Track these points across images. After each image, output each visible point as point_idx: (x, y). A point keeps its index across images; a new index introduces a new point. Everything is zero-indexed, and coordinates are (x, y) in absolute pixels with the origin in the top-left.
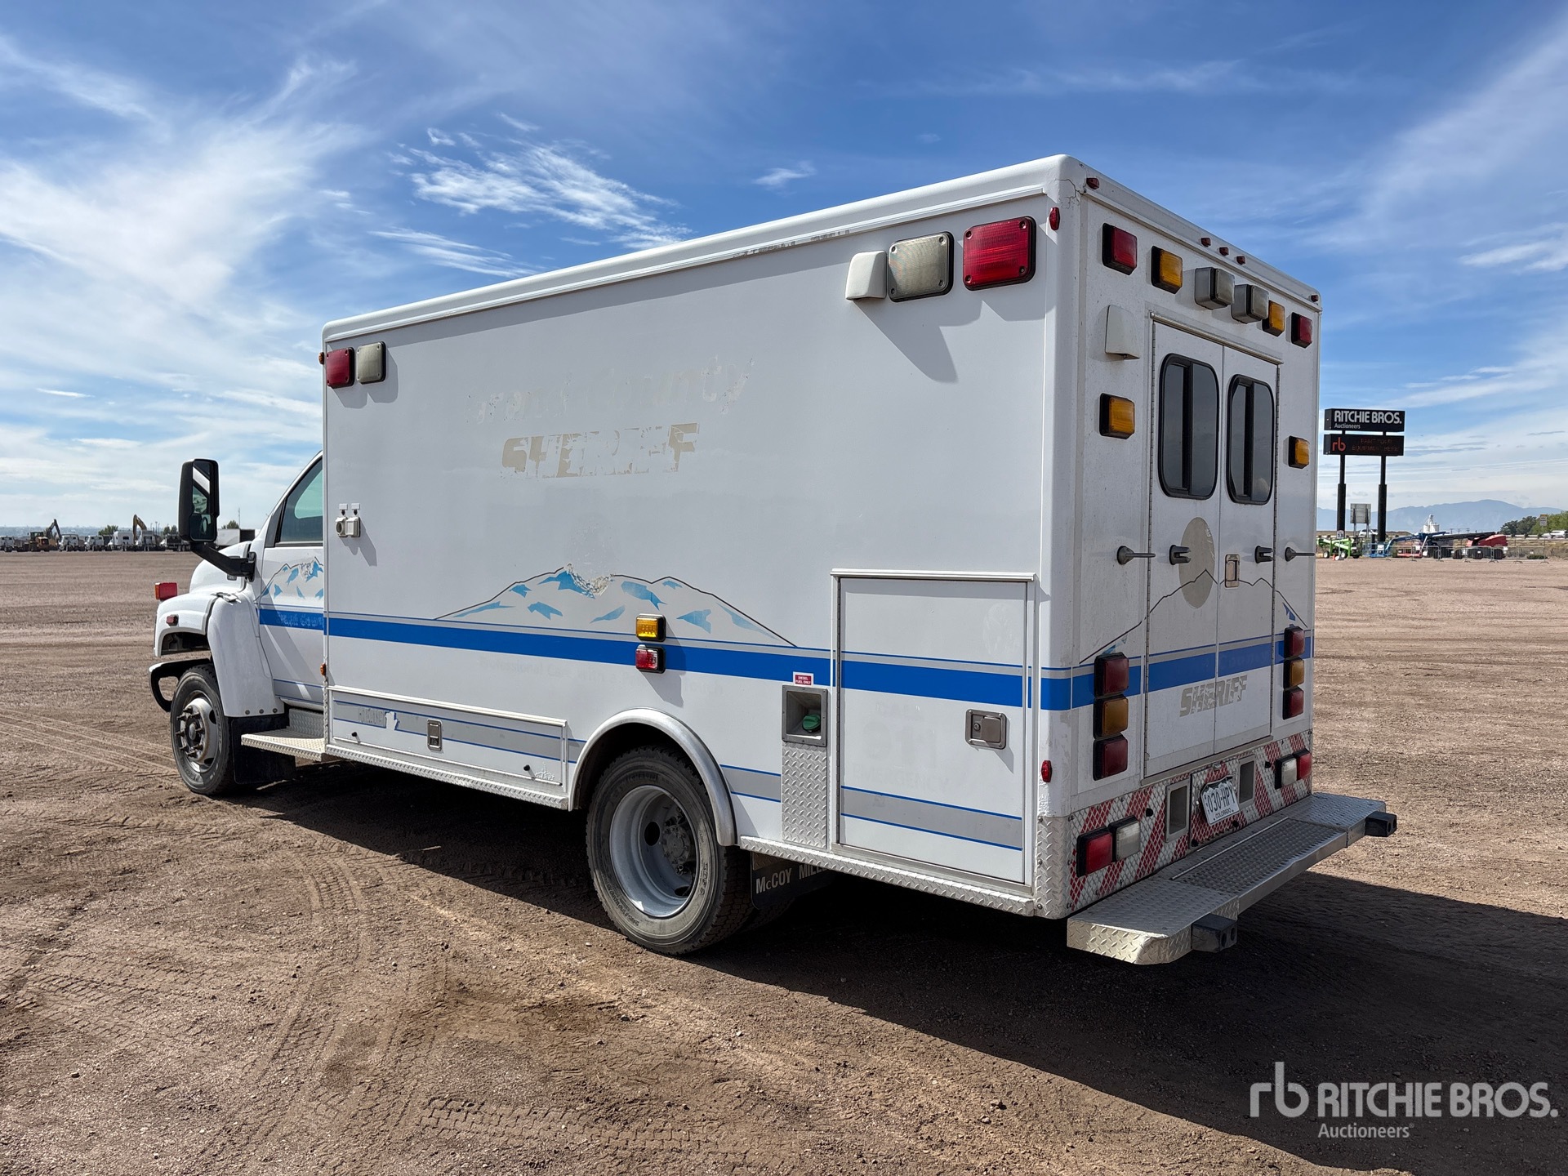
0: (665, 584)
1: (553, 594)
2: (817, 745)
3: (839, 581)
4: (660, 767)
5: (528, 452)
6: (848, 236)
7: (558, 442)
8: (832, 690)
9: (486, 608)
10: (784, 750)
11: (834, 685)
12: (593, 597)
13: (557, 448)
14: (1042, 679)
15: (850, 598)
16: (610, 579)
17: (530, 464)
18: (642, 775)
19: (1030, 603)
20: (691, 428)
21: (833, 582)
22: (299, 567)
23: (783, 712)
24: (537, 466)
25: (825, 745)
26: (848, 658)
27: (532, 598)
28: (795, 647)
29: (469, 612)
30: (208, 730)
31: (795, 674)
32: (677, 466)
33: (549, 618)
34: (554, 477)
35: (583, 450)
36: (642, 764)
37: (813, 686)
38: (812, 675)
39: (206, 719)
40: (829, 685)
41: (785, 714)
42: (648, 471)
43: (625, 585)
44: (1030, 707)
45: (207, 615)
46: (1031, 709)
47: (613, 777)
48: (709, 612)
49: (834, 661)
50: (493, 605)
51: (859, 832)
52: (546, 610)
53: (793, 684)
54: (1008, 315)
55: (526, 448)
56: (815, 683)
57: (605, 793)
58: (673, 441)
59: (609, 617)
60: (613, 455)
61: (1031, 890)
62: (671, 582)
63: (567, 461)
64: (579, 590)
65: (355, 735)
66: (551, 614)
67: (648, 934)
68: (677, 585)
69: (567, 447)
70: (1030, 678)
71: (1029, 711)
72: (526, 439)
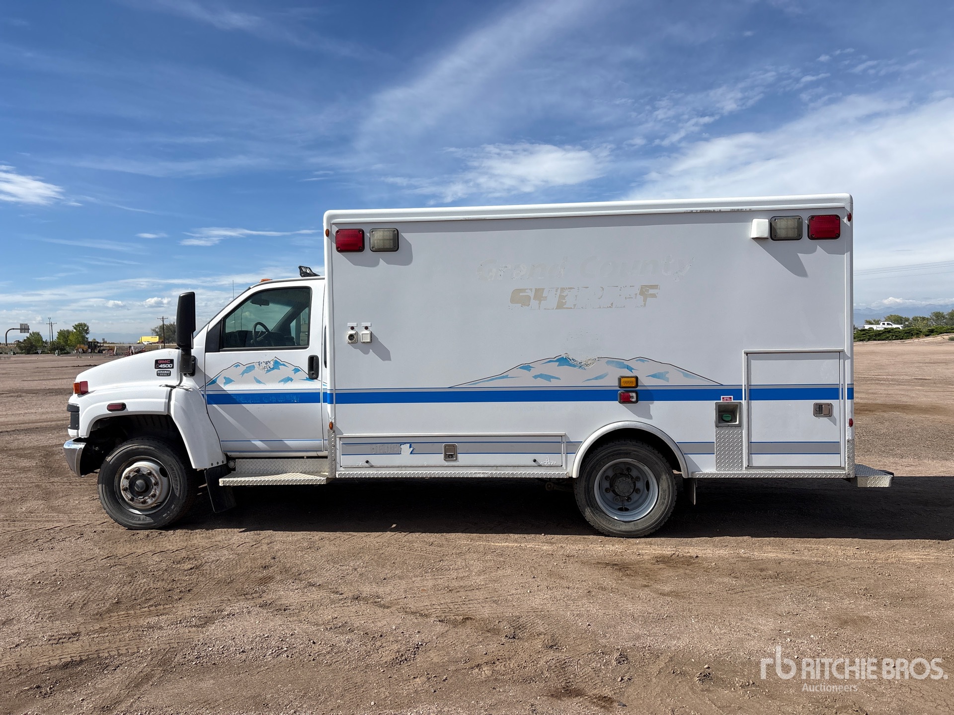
0: (637, 360)
1: (554, 369)
2: (736, 426)
3: (747, 355)
4: (632, 449)
5: (532, 297)
6: (751, 211)
7: (557, 291)
8: (744, 402)
9: (496, 379)
10: (716, 431)
11: (745, 400)
12: (585, 369)
13: (556, 294)
14: (848, 388)
15: (754, 363)
16: (597, 360)
17: (533, 303)
18: (620, 454)
19: (842, 361)
20: (655, 287)
21: (743, 356)
22: (256, 366)
23: (716, 414)
24: (540, 304)
25: (740, 425)
26: (752, 388)
27: (534, 372)
28: (722, 385)
29: (481, 382)
30: (162, 482)
31: (722, 397)
32: (645, 305)
33: (550, 381)
34: (553, 309)
35: (576, 296)
36: (619, 448)
37: (733, 401)
38: (732, 397)
39: (158, 475)
40: (742, 400)
41: (717, 415)
42: (624, 307)
43: (608, 362)
44: (842, 399)
45: (167, 400)
46: (843, 400)
47: (597, 458)
48: (667, 372)
49: (745, 390)
50: (502, 377)
51: (760, 460)
52: (548, 378)
53: (721, 401)
54: (829, 252)
55: (532, 295)
56: (734, 400)
57: (592, 466)
58: (642, 293)
59: (596, 378)
60: (599, 298)
61: (844, 468)
62: (642, 359)
63: (564, 301)
64: (574, 366)
65: (367, 462)
66: (551, 379)
67: (627, 530)
68: (646, 361)
69: (564, 294)
70: (842, 389)
71: (842, 401)
72: (531, 289)
